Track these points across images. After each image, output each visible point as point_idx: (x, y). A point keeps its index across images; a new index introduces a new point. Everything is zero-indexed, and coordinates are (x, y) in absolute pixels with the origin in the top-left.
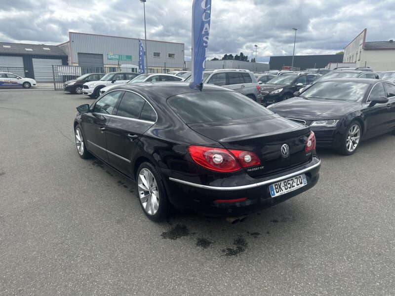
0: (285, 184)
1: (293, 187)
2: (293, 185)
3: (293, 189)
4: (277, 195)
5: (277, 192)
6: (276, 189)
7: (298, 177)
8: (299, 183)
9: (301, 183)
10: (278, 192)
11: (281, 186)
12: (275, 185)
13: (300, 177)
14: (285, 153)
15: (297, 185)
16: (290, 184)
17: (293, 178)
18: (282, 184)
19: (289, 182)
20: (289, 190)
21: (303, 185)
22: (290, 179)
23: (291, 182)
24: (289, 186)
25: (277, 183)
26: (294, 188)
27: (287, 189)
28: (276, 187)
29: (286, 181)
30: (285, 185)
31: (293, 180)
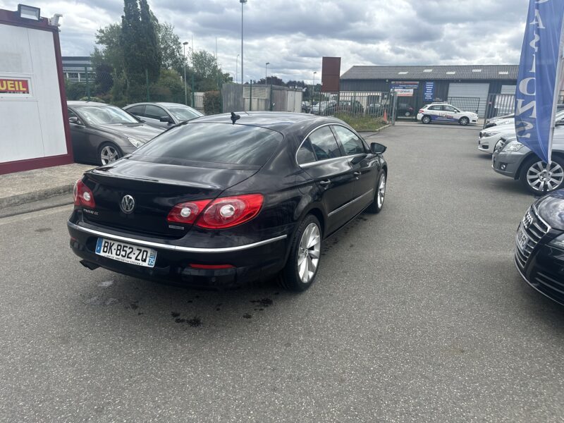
0: (119, 248)
1: (128, 257)
2: (130, 256)
3: (126, 260)
4: (102, 254)
5: (104, 251)
6: (105, 246)
7: (143, 249)
8: (140, 257)
9: (145, 261)
10: (106, 252)
11: (113, 248)
12: (106, 242)
13: (147, 252)
15: (136, 259)
16: (126, 251)
17: (135, 248)
18: (115, 247)
19: (125, 249)
20: (120, 258)
21: (145, 264)
22: (129, 246)
23: (128, 251)
24: (123, 253)
25: (109, 241)
26: (129, 259)
27: (119, 255)
28: (106, 245)
29: (123, 245)
30: (118, 249)
31: (132, 248)
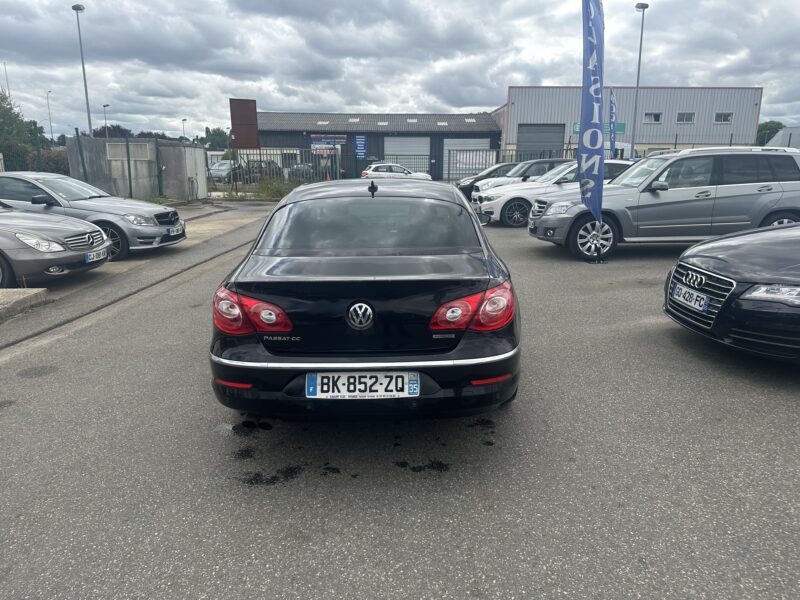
0: (352, 380)
1: (371, 391)
2: (373, 388)
3: (368, 396)
4: (320, 395)
5: (323, 391)
6: (323, 384)
7: (395, 375)
8: (392, 386)
9: (402, 390)
10: (328, 391)
11: (339, 384)
12: (323, 378)
13: (403, 377)
14: (358, 321)
15: (386, 390)
16: (365, 383)
17: (380, 375)
18: (344, 379)
19: (363, 380)
20: (357, 395)
21: (405, 394)
22: (369, 375)
23: (369, 382)
24: (362, 387)
25: (330, 375)
26: (372, 394)
27: (354, 391)
28: (326, 381)
29: (357, 375)
30: (349, 384)
31: (376, 378)
